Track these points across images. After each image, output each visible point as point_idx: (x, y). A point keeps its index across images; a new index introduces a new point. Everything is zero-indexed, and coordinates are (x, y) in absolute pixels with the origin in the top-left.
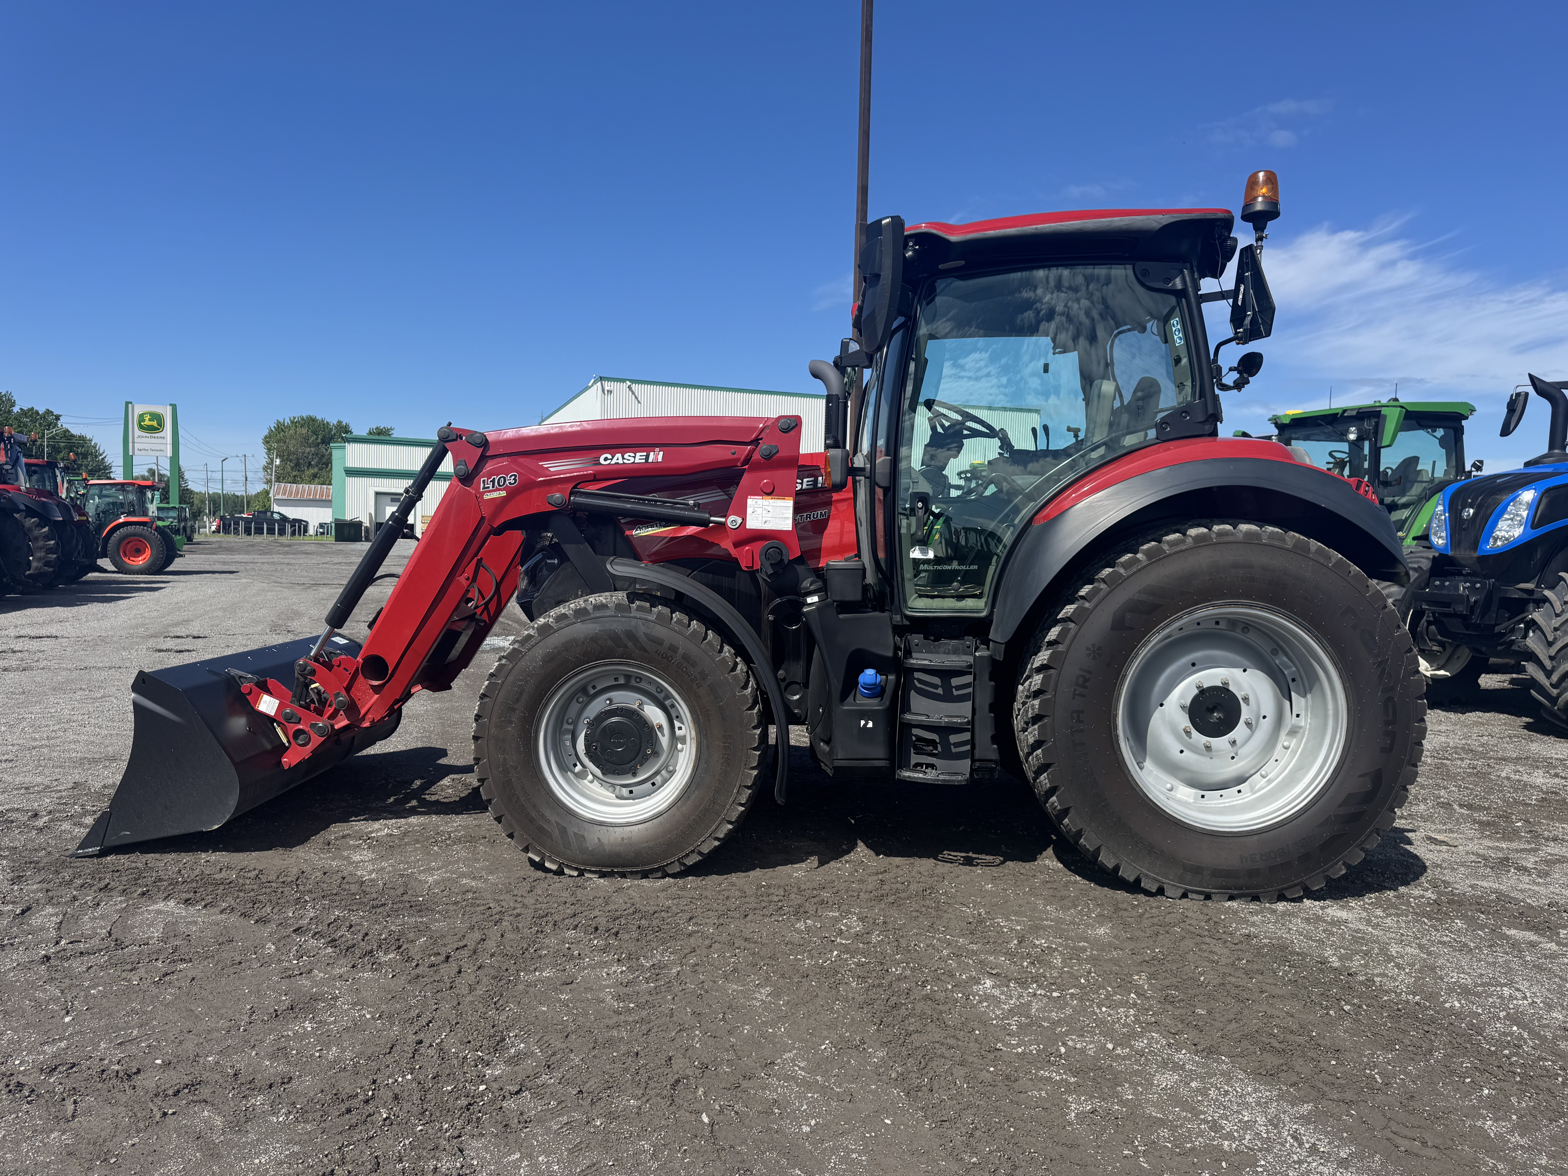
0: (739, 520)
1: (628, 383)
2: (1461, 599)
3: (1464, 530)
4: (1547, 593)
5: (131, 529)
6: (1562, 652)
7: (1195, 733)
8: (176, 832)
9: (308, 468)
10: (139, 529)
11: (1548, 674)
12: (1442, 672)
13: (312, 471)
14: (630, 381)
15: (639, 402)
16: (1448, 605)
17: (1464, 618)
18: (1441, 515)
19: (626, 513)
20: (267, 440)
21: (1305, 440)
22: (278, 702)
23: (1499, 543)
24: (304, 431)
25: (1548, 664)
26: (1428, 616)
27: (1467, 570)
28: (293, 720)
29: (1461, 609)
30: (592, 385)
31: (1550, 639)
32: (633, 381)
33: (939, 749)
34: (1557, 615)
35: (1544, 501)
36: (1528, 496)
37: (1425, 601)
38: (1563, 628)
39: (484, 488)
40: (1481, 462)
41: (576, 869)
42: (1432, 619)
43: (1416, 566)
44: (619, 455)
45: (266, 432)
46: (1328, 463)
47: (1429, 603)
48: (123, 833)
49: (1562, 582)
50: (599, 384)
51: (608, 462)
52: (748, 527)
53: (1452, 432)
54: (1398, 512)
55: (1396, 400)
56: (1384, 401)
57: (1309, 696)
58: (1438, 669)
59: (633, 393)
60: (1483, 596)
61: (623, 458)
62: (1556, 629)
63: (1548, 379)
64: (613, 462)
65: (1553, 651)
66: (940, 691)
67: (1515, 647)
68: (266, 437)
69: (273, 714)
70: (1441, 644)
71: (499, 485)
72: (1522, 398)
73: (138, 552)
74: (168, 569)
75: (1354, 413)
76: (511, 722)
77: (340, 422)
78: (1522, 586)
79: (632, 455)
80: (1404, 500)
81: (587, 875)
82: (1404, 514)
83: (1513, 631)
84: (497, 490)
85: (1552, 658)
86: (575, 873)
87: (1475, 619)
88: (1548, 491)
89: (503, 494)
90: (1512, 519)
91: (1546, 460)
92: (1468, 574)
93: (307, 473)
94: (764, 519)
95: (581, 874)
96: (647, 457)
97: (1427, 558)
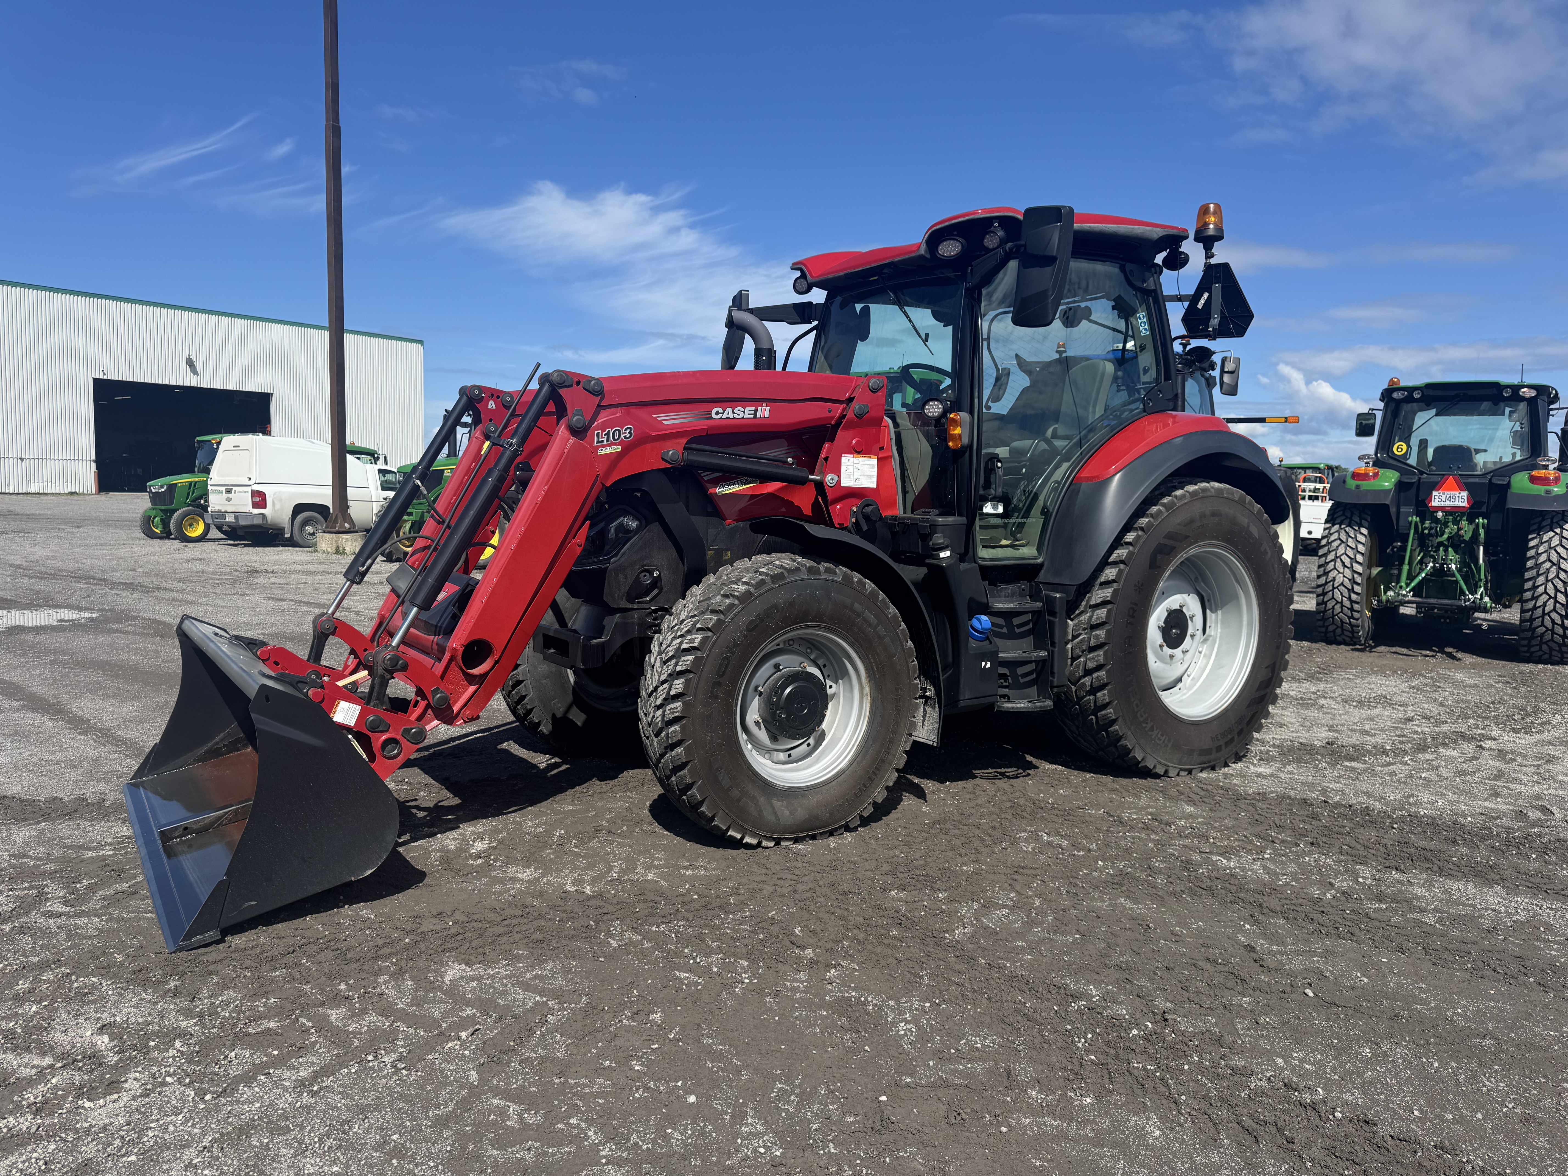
0: (836, 478)
7: (1165, 648)
8: (319, 889)
19: (713, 469)
22: (359, 708)
28: (381, 729)
33: (1010, 681)
39: (598, 442)
41: (773, 839)
44: (729, 410)
48: (247, 905)
51: (719, 416)
52: (842, 485)
57: (1219, 612)
61: (734, 413)
64: (724, 417)
66: (1005, 630)
69: (352, 724)
71: (614, 439)
76: (716, 697)
79: (742, 409)
81: (783, 844)
84: (612, 444)
86: (772, 844)
89: (618, 449)
94: (855, 477)
95: (778, 843)
96: (756, 412)
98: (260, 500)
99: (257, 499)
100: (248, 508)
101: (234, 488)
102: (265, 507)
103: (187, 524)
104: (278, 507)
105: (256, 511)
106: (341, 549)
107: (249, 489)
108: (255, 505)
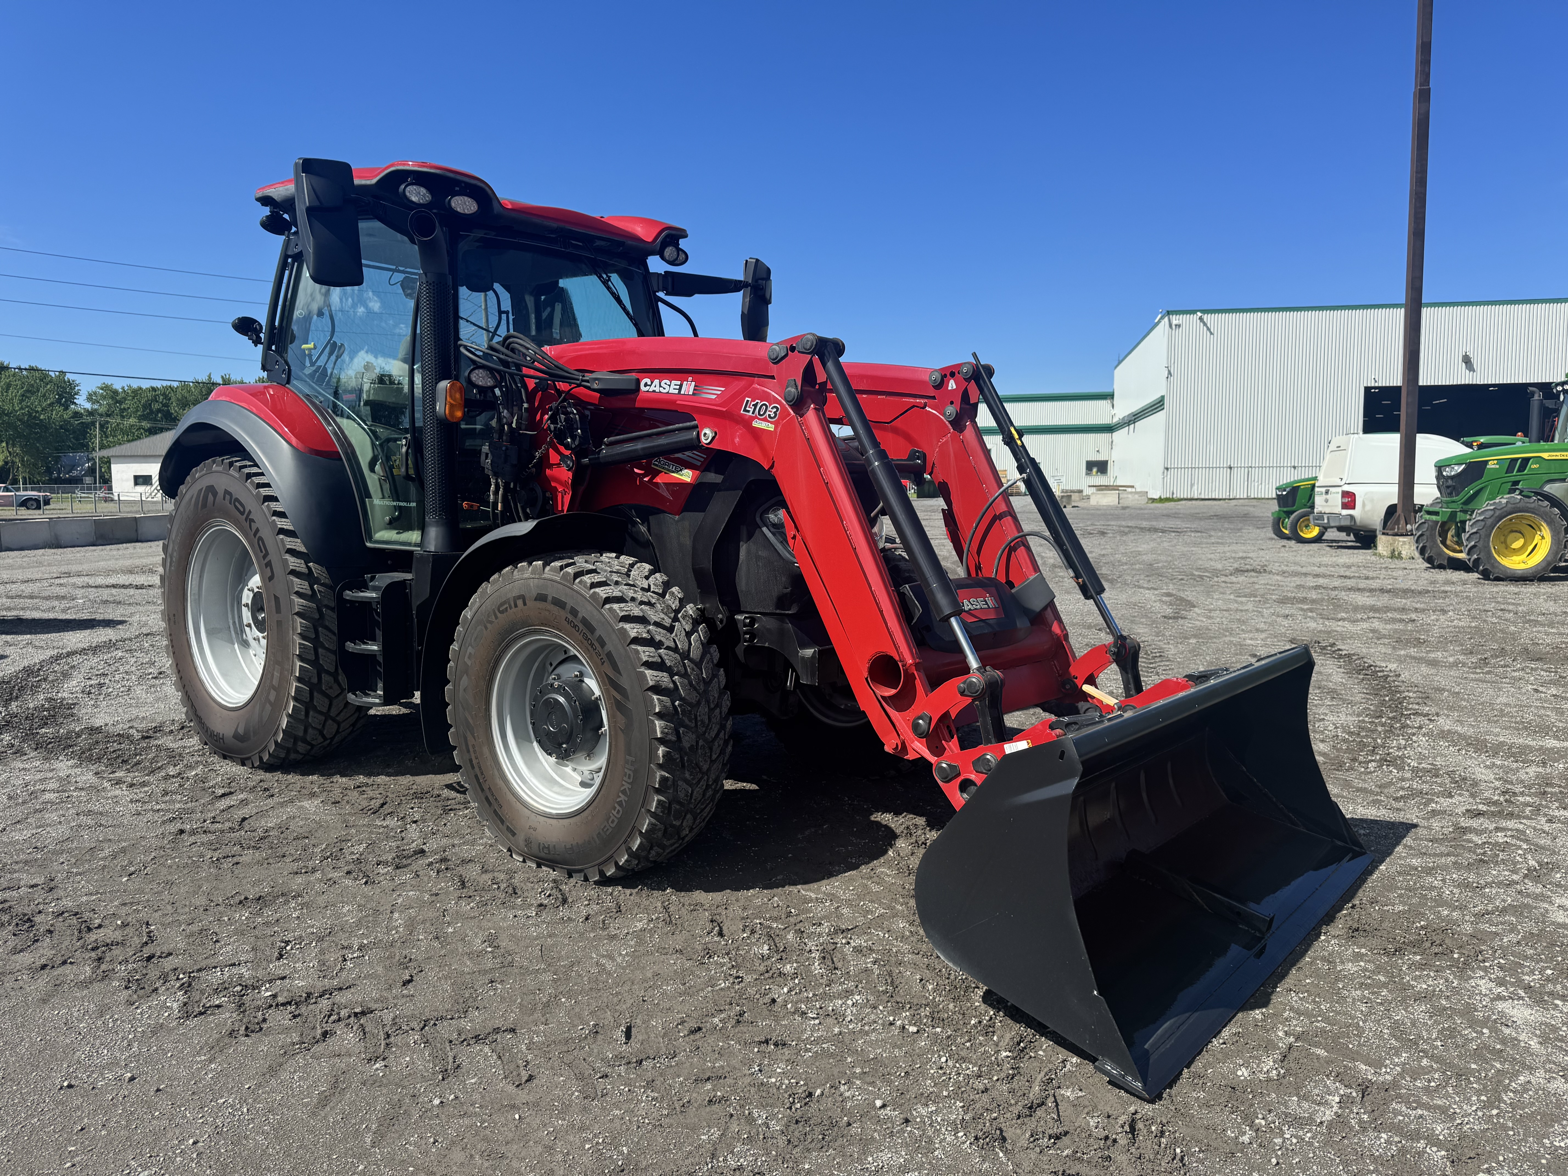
1: (1199, 314)
14: (1201, 311)
15: (1211, 333)
30: (1159, 322)
32: (1204, 312)
50: (1166, 319)
59: (1205, 324)
98: (1349, 500)
99: (1346, 500)
100: (1338, 509)
101: (1331, 489)
102: (1354, 508)
103: (1303, 524)
104: (1368, 508)
105: (1345, 512)
106: (1396, 553)
107: (1340, 490)
108: (1345, 506)
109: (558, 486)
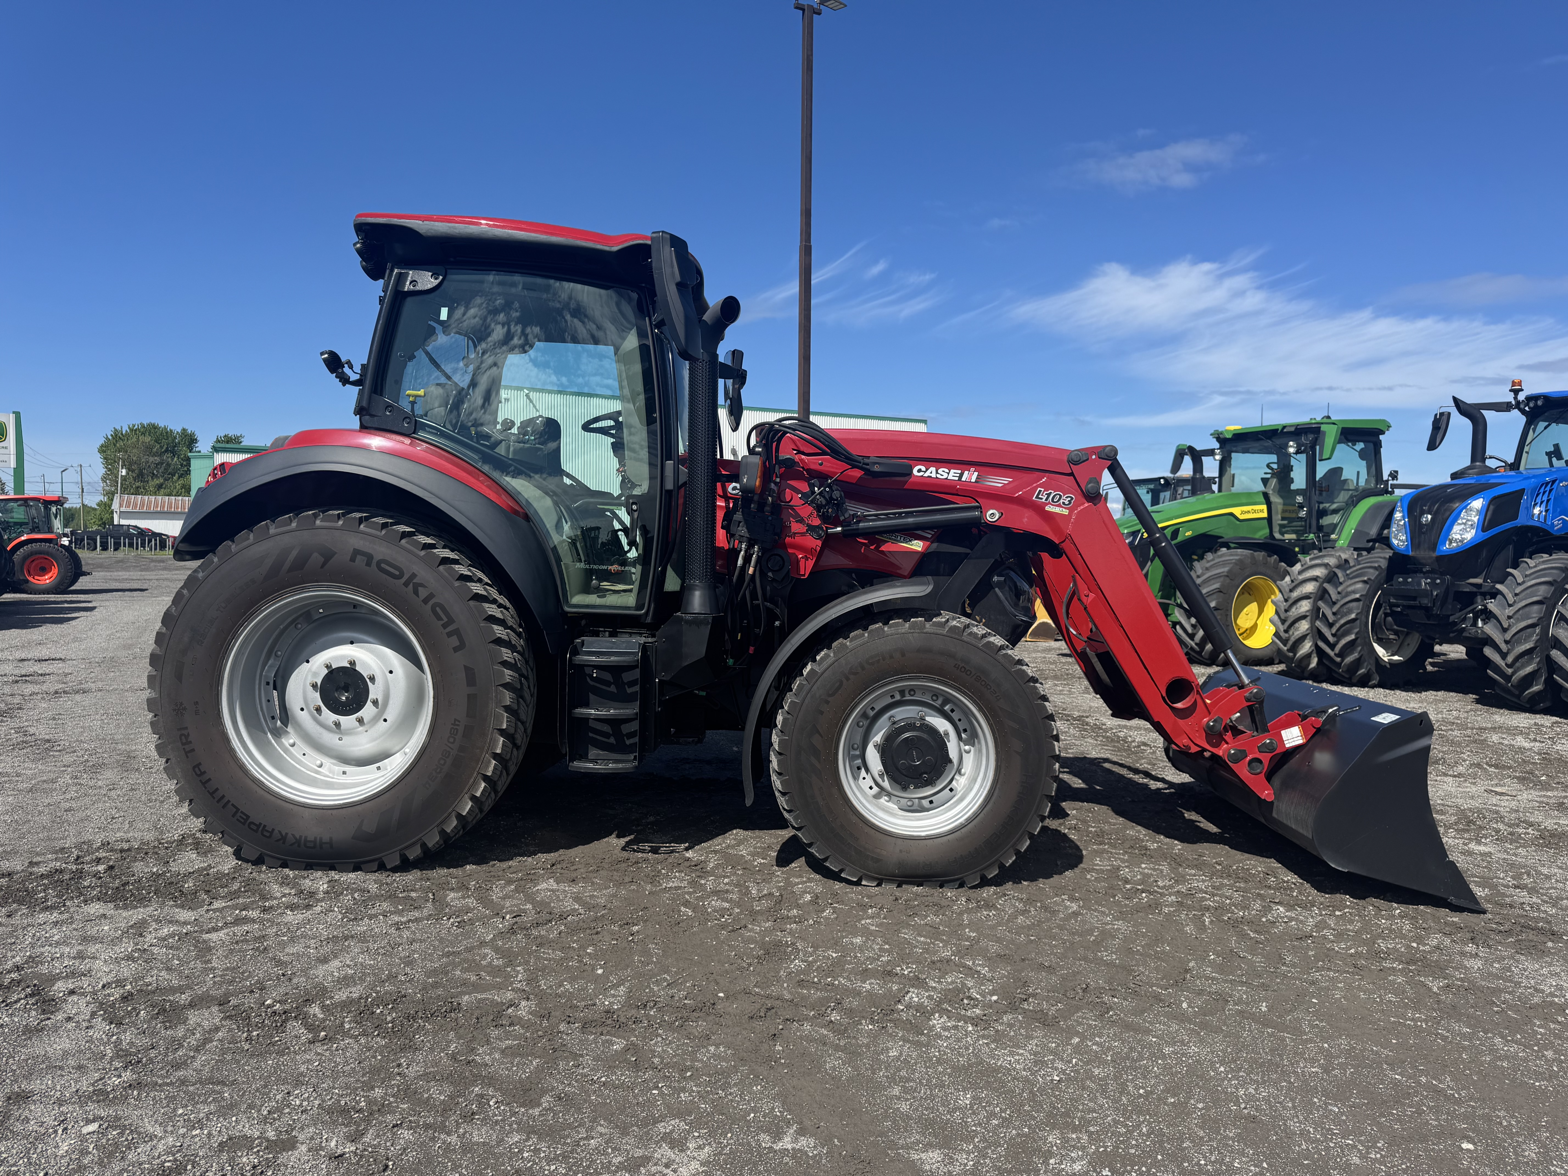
2: (1426, 594)
3: (1424, 533)
4: (1498, 586)
5: (35, 546)
6: (1516, 637)
9: (153, 479)
10: (45, 546)
11: (1504, 656)
12: (1396, 658)
13: (157, 482)
16: (1414, 598)
17: (1427, 609)
18: (1400, 520)
20: (103, 450)
21: (1243, 453)
23: (1455, 545)
24: (147, 439)
25: (1504, 647)
26: (1385, 609)
27: (1428, 568)
29: (1425, 601)
31: (1505, 625)
34: (1510, 606)
35: (1492, 507)
36: (1477, 504)
37: (1393, 595)
38: (1515, 617)
40: (1397, 472)
42: (1389, 611)
43: (1376, 565)
45: (102, 441)
46: (1266, 473)
47: (1396, 597)
49: (1510, 578)
53: (1371, 446)
54: (1329, 517)
55: (1329, 417)
56: (1319, 419)
58: (1393, 655)
59: (531, 401)
60: (1443, 590)
62: (1509, 617)
63: (1469, 401)
65: (1508, 636)
67: (1465, 634)
68: (102, 446)
70: (1396, 633)
72: (1445, 418)
73: (44, 570)
74: (73, 588)
75: (1293, 429)
77: (184, 430)
78: (1472, 581)
80: (1334, 506)
82: (1335, 519)
83: (1464, 620)
85: (1507, 642)
87: (1436, 611)
88: (1495, 498)
90: (1465, 524)
91: (1471, 471)
92: (1428, 572)
93: (151, 483)
97: (1385, 558)
109: (796, 552)
